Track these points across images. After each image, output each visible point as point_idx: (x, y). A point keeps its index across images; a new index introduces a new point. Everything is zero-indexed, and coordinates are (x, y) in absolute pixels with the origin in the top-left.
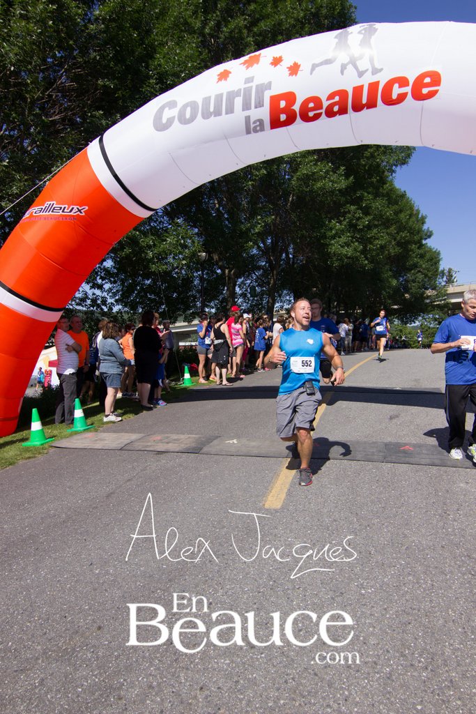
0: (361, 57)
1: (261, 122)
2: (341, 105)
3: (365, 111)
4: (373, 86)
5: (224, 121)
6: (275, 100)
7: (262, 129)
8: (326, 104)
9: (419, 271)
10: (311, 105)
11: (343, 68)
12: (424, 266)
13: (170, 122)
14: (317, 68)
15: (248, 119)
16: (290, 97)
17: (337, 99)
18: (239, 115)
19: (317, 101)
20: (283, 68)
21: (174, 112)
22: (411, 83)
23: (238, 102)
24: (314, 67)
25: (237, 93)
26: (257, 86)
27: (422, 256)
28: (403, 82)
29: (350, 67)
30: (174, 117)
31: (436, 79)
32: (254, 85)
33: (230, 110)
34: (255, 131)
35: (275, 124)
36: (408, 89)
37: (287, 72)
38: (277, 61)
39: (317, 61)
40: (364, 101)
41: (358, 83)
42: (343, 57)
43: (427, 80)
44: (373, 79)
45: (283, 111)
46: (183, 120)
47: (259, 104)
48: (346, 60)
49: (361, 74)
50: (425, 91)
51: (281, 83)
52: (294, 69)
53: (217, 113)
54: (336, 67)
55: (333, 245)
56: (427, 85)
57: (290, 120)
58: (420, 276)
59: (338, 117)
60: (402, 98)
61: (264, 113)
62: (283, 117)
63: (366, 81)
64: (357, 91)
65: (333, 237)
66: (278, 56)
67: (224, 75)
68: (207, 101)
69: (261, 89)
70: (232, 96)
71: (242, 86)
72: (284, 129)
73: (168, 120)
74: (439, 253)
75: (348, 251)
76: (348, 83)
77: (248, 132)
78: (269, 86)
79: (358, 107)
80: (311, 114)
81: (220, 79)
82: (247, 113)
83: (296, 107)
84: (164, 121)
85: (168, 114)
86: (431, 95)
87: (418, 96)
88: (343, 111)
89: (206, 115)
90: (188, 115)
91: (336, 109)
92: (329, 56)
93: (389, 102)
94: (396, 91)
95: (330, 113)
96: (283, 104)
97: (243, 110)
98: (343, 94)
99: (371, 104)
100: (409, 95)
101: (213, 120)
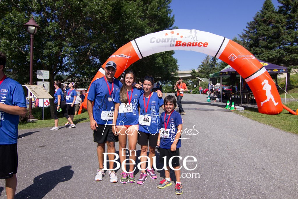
0: (195, 37)
1: (174, 45)
2: (190, 45)
3: (194, 47)
4: (196, 43)
5: (166, 43)
6: (177, 42)
7: (173, 46)
8: (187, 44)
9: (170, 66)
10: (184, 44)
11: (191, 39)
12: (172, 64)
13: (154, 42)
14: (186, 38)
15: (171, 44)
16: (180, 42)
17: (189, 44)
18: (169, 43)
19: (186, 44)
20: (179, 36)
21: (155, 40)
22: (203, 43)
23: (170, 41)
24: (186, 37)
25: (170, 39)
26: (174, 38)
27: (171, 61)
28: (202, 43)
29: (192, 39)
30: (155, 41)
31: (207, 44)
32: (173, 38)
33: (168, 42)
34: (172, 46)
35: (176, 45)
36: (202, 45)
37: (180, 37)
38: (178, 34)
39: (187, 36)
40: (194, 45)
41: (194, 42)
42: (191, 37)
43: (206, 44)
44: (197, 42)
45: (178, 44)
46: (157, 42)
47: (174, 42)
48: (192, 37)
49: (194, 40)
50: (205, 45)
51: (179, 39)
52: (182, 37)
53: (165, 42)
54: (190, 38)
55: (156, 60)
56: (206, 45)
57: (180, 45)
58: (171, 68)
59: (189, 47)
60: (201, 46)
61: (175, 44)
62: (178, 45)
63: (195, 42)
64: (193, 43)
65: (157, 57)
66: (178, 33)
67: (166, 34)
68: (163, 39)
69: (175, 39)
70: (168, 40)
71: (171, 38)
72: (178, 47)
73: (154, 41)
74: (177, 60)
75: (161, 62)
76: (192, 41)
77: (170, 46)
78: (176, 39)
79: (193, 46)
80: (184, 45)
81: (166, 35)
82: (171, 43)
83: (181, 44)
84: (153, 41)
85: (153, 40)
86: (206, 46)
87: (204, 46)
88: (190, 46)
89: (162, 42)
90: (158, 41)
91: (189, 45)
92: (189, 36)
93: (199, 46)
94: (200, 44)
95: (188, 46)
96: (179, 43)
97: (171, 42)
98: (191, 43)
99: (196, 46)
100: (202, 46)
101: (164, 43)
